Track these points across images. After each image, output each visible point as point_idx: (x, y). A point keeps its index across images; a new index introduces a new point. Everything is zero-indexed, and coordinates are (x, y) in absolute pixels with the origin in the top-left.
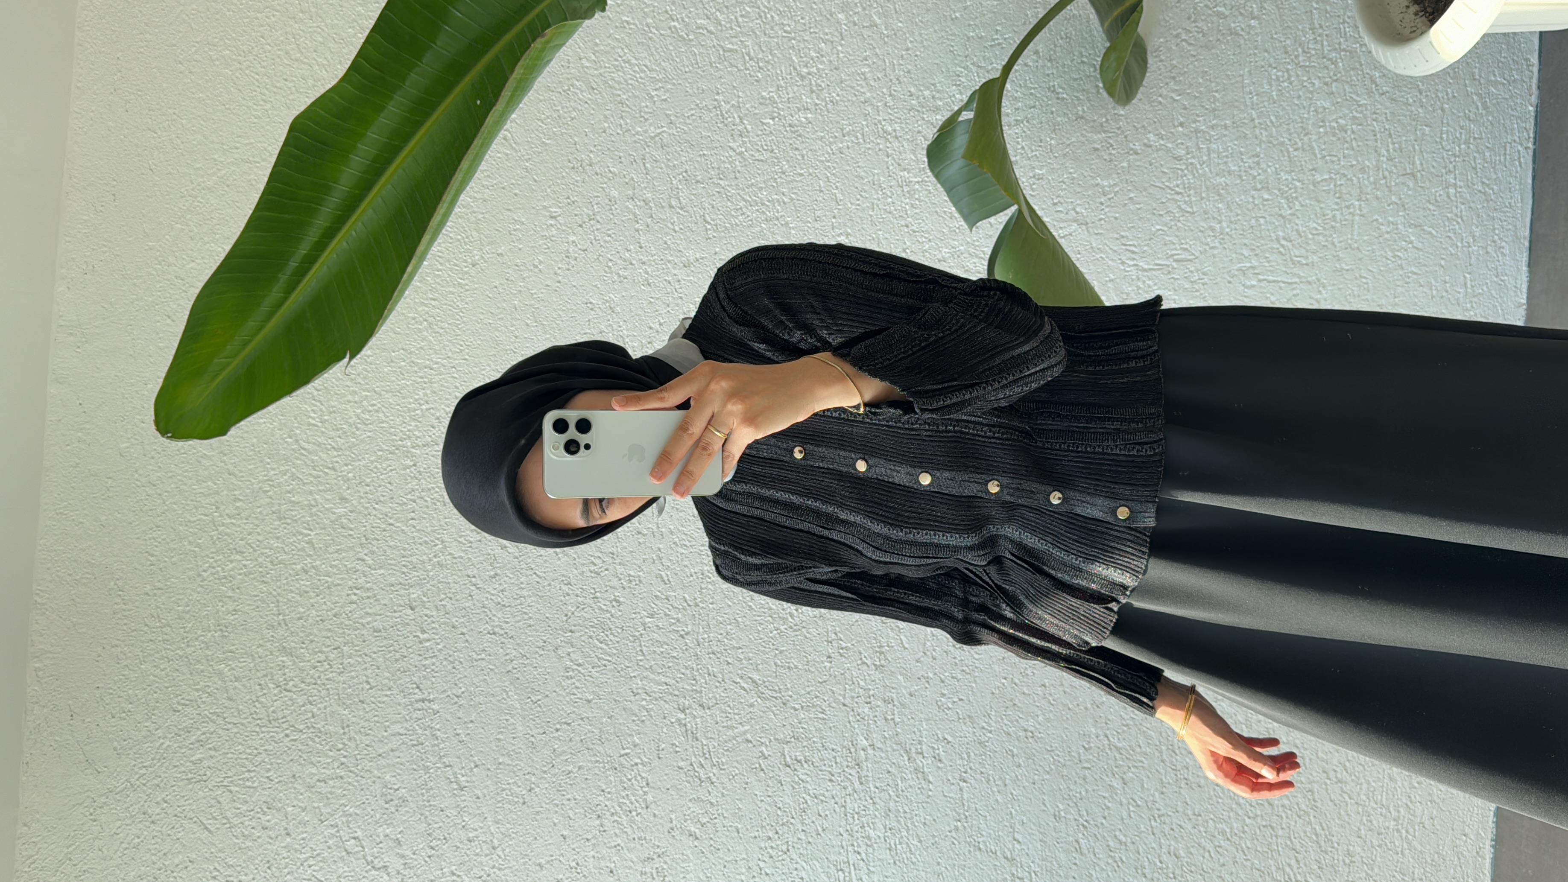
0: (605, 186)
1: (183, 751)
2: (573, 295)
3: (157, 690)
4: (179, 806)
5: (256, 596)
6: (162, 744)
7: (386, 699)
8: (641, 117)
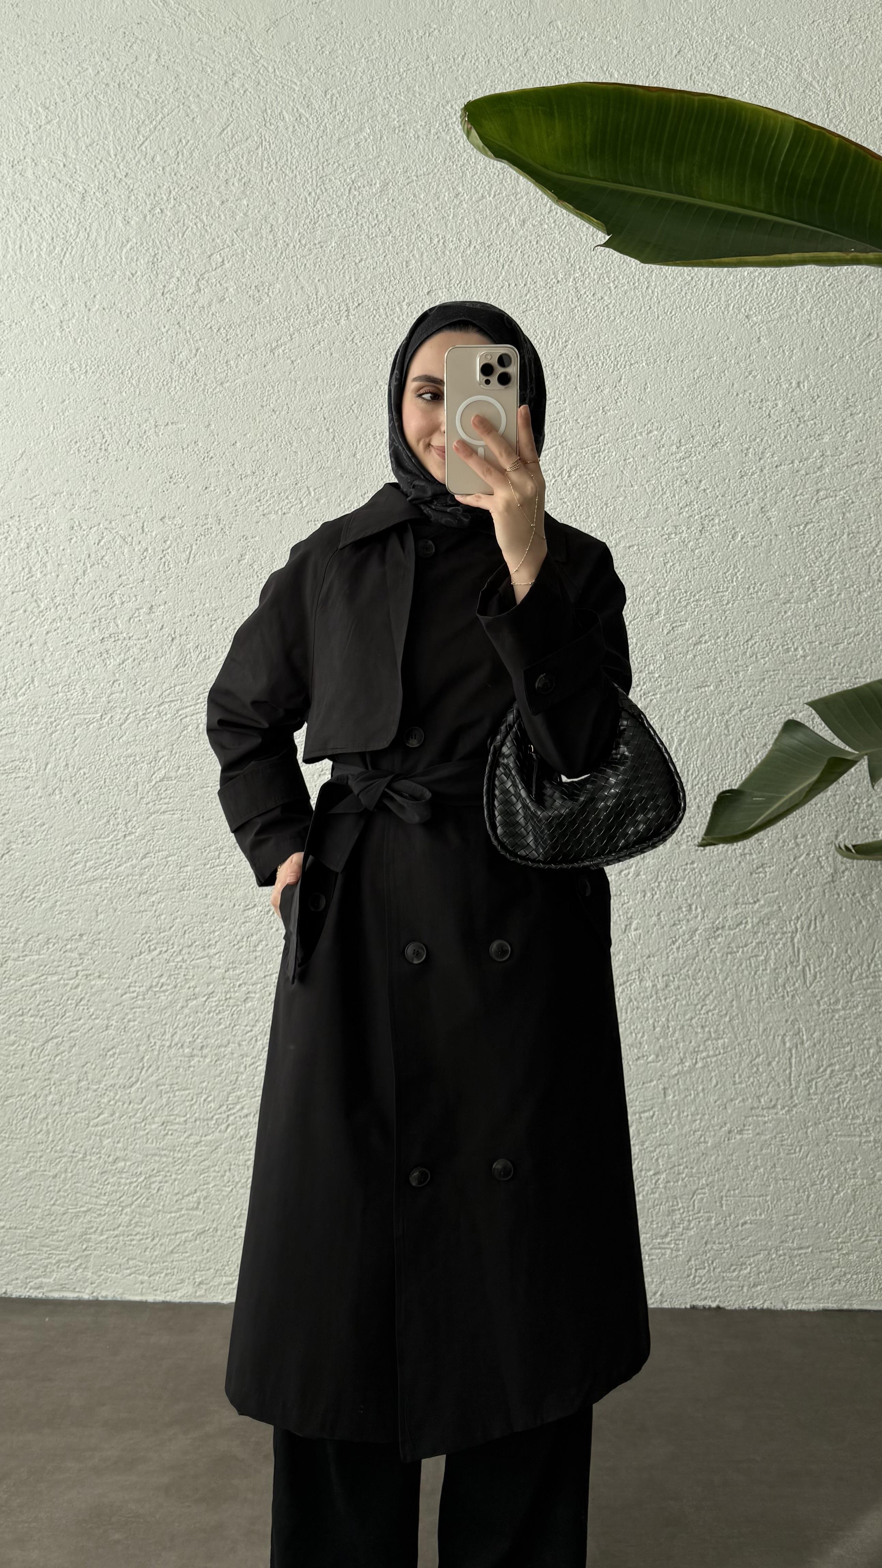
0: (833, 429)
1: (290, 103)
4: (241, 104)
6: (296, 84)
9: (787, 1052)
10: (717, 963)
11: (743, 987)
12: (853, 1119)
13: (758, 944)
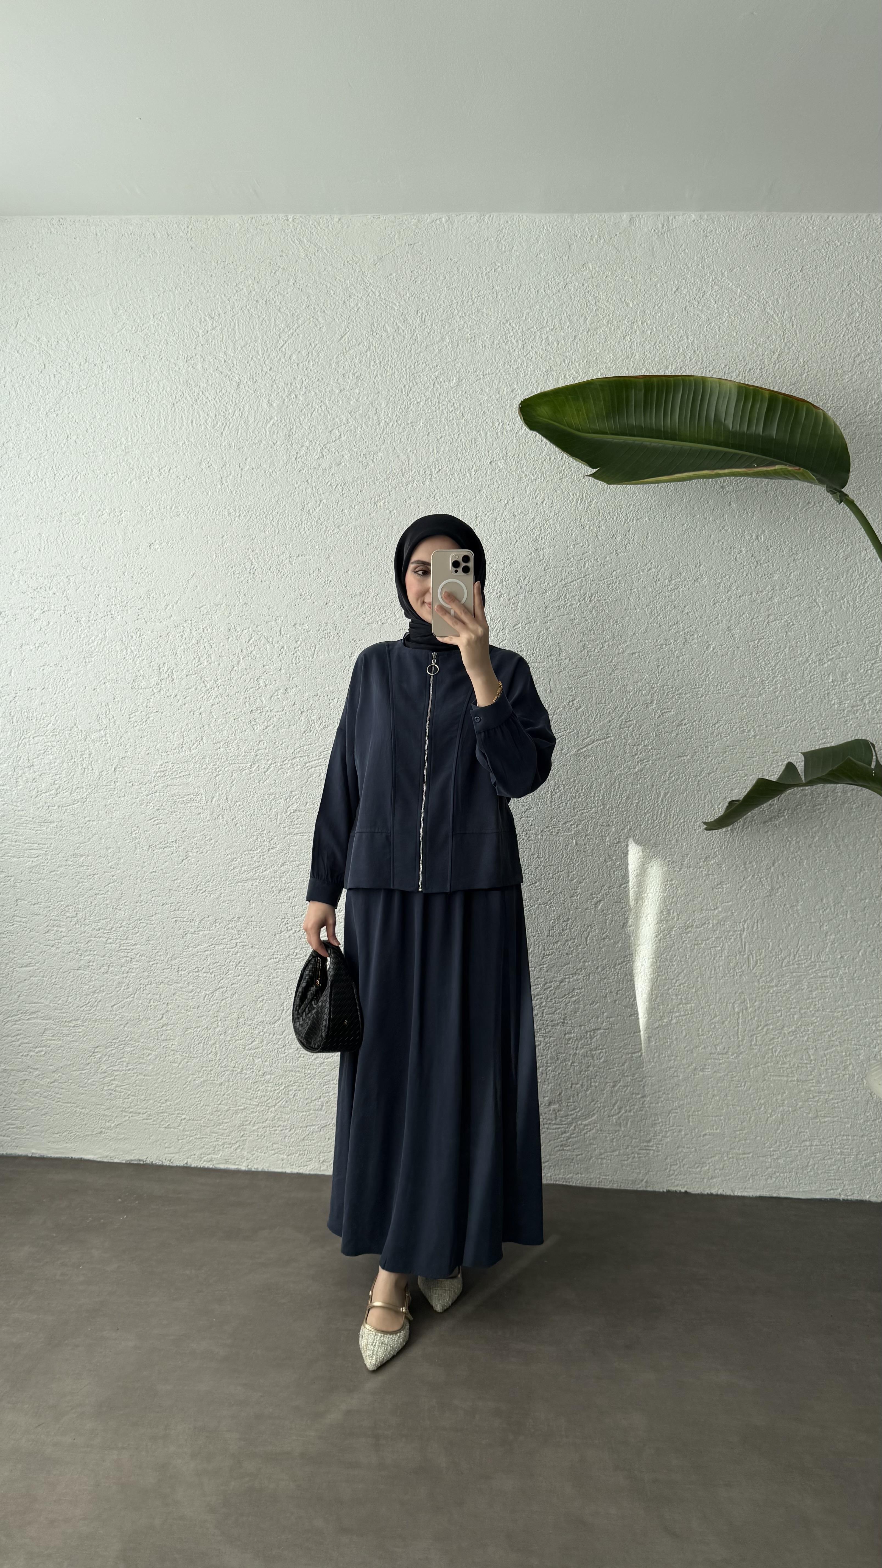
0: (781, 570)
2: (705, 553)
3: (430, 299)
5: (495, 359)
7: (431, 450)
8: (829, 592)
9: (736, 1015)
10: (687, 951)
11: (706, 968)
12: (782, 1064)
13: (716, 938)
